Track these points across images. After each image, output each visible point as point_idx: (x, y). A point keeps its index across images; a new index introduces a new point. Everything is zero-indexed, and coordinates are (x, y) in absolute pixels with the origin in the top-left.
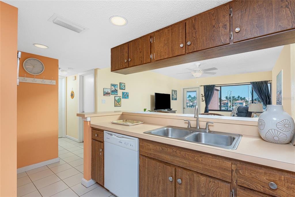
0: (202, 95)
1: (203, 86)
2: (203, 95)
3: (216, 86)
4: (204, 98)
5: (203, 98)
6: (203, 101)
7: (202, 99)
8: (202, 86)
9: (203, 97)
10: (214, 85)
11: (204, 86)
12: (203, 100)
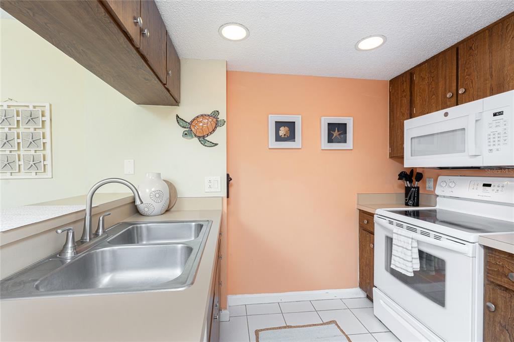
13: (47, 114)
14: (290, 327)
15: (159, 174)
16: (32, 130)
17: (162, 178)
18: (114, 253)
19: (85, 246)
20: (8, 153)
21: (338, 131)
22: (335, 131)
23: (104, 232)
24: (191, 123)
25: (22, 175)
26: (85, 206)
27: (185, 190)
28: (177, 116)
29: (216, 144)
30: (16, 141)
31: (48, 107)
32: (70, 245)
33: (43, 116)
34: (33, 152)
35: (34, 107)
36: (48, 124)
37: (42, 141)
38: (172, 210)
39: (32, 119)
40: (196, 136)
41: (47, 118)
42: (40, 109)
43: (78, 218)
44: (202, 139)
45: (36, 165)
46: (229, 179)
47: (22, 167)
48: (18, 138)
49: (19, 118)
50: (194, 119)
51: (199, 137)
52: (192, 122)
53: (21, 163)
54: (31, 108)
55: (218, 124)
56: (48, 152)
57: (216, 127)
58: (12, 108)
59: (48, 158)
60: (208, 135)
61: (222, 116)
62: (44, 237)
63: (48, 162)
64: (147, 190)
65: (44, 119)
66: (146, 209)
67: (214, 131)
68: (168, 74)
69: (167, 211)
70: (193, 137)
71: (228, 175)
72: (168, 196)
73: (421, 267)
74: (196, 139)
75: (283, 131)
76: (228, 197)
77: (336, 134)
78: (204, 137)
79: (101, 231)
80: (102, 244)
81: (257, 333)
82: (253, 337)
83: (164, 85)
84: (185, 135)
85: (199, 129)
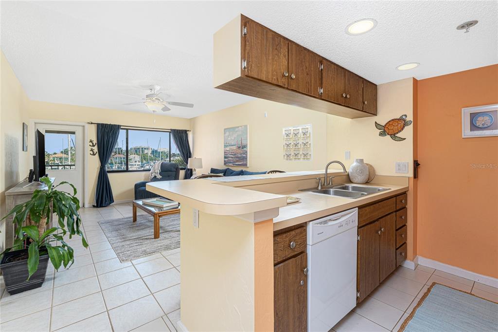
0: (91, 141)
1: (96, 125)
2: (95, 142)
3: (122, 127)
4: (96, 149)
5: (93, 148)
6: (94, 154)
7: (92, 150)
8: (92, 123)
9: (93, 146)
10: (119, 125)
11: (98, 125)
12: (93, 152)
17: (365, 162)
19: (324, 187)
23: (332, 184)
24: (384, 127)
27: (382, 171)
28: (376, 123)
29: (405, 139)
30: (300, 143)
32: (320, 184)
34: (306, 149)
37: (309, 143)
40: (388, 134)
44: (393, 136)
45: (306, 154)
46: (416, 164)
47: (302, 156)
50: (387, 124)
51: (391, 135)
52: (385, 125)
55: (406, 124)
56: (311, 148)
57: (404, 127)
60: (398, 132)
63: (311, 153)
66: (354, 179)
67: (403, 129)
68: (364, 103)
70: (386, 135)
74: (389, 137)
76: (415, 177)
78: (394, 134)
79: (330, 183)
81: (434, 284)
82: (430, 283)
83: (362, 111)
84: (381, 134)
85: (391, 129)
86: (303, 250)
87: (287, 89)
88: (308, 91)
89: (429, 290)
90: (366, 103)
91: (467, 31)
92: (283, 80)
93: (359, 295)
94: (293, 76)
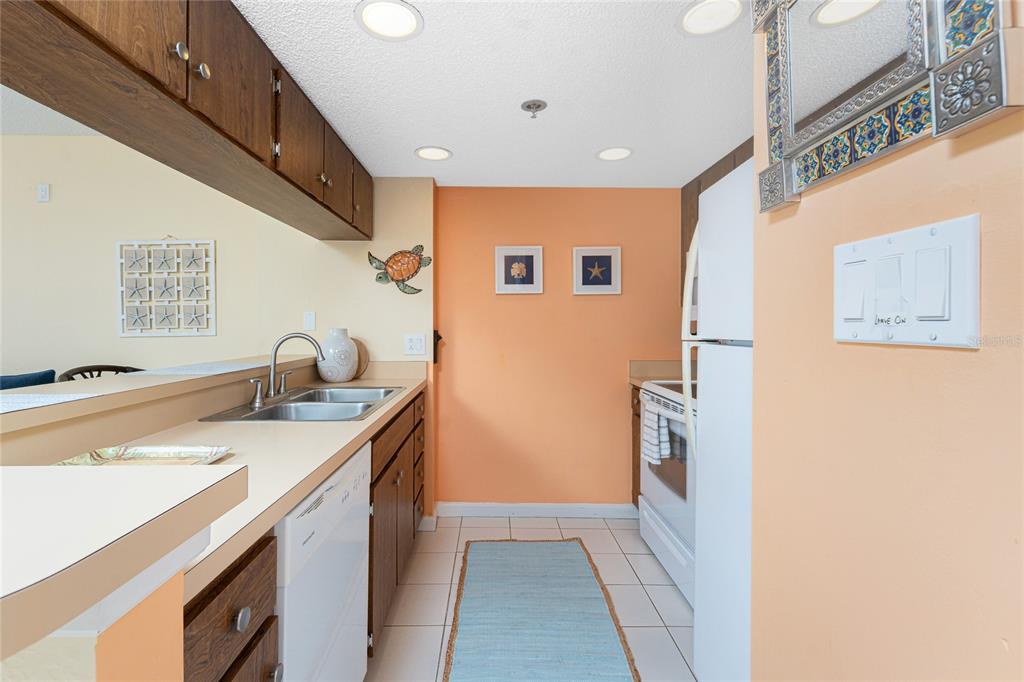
13: (211, 253)
14: (515, 540)
15: (345, 330)
16: (194, 275)
17: (350, 335)
18: (297, 409)
19: (269, 400)
20: (166, 303)
21: (599, 267)
22: (594, 267)
23: (285, 390)
24: (386, 264)
25: (182, 331)
26: (269, 362)
27: (380, 353)
28: (370, 254)
29: (420, 291)
30: (176, 288)
31: (212, 245)
32: (258, 395)
33: (207, 256)
34: (194, 303)
35: (197, 245)
36: (211, 266)
37: (206, 288)
38: (362, 377)
39: (194, 260)
40: (393, 279)
41: (211, 259)
42: (203, 248)
43: (262, 373)
44: (400, 282)
45: (197, 318)
46: (437, 337)
47: (182, 322)
48: (178, 285)
49: (180, 260)
50: (390, 258)
51: (397, 281)
52: (388, 261)
53: (182, 316)
54: (193, 247)
55: (421, 262)
56: (211, 302)
57: (419, 267)
58: (171, 248)
59: (212, 310)
60: (408, 278)
61: (428, 252)
62: (236, 388)
63: (211, 315)
64: (331, 351)
65: (208, 260)
66: (329, 374)
67: (416, 272)
68: (354, 208)
69: (356, 378)
70: (388, 282)
71: (436, 333)
72: (357, 359)
73: (672, 453)
75: (517, 270)
76: (435, 361)
77: (596, 271)
78: (403, 281)
79: (282, 388)
80: (286, 400)
81: (468, 544)
82: (462, 548)
83: (350, 224)
84: (379, 279)
85: (397, 271)
86: (269, 614)
87: (184, 103)
88: (246, 135)
89: (465, 559)
90: (358, 207)
91: (534, 117)
92: (171, 66)
93: (371, 643)
94: (206, 70)
